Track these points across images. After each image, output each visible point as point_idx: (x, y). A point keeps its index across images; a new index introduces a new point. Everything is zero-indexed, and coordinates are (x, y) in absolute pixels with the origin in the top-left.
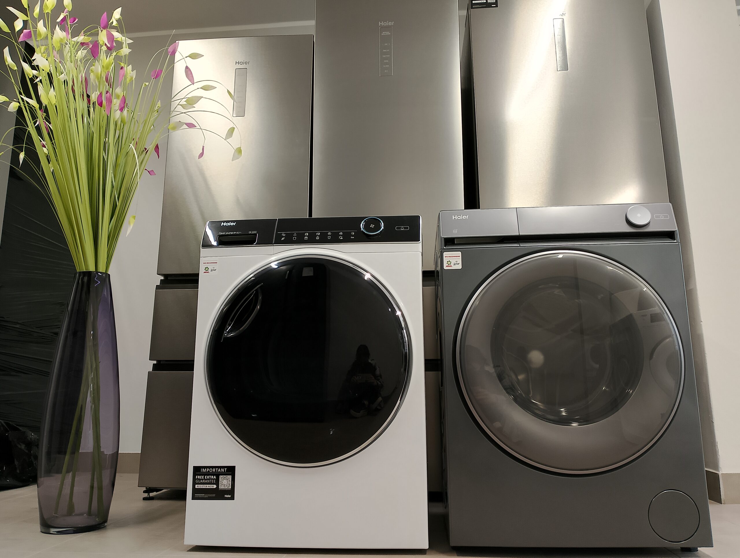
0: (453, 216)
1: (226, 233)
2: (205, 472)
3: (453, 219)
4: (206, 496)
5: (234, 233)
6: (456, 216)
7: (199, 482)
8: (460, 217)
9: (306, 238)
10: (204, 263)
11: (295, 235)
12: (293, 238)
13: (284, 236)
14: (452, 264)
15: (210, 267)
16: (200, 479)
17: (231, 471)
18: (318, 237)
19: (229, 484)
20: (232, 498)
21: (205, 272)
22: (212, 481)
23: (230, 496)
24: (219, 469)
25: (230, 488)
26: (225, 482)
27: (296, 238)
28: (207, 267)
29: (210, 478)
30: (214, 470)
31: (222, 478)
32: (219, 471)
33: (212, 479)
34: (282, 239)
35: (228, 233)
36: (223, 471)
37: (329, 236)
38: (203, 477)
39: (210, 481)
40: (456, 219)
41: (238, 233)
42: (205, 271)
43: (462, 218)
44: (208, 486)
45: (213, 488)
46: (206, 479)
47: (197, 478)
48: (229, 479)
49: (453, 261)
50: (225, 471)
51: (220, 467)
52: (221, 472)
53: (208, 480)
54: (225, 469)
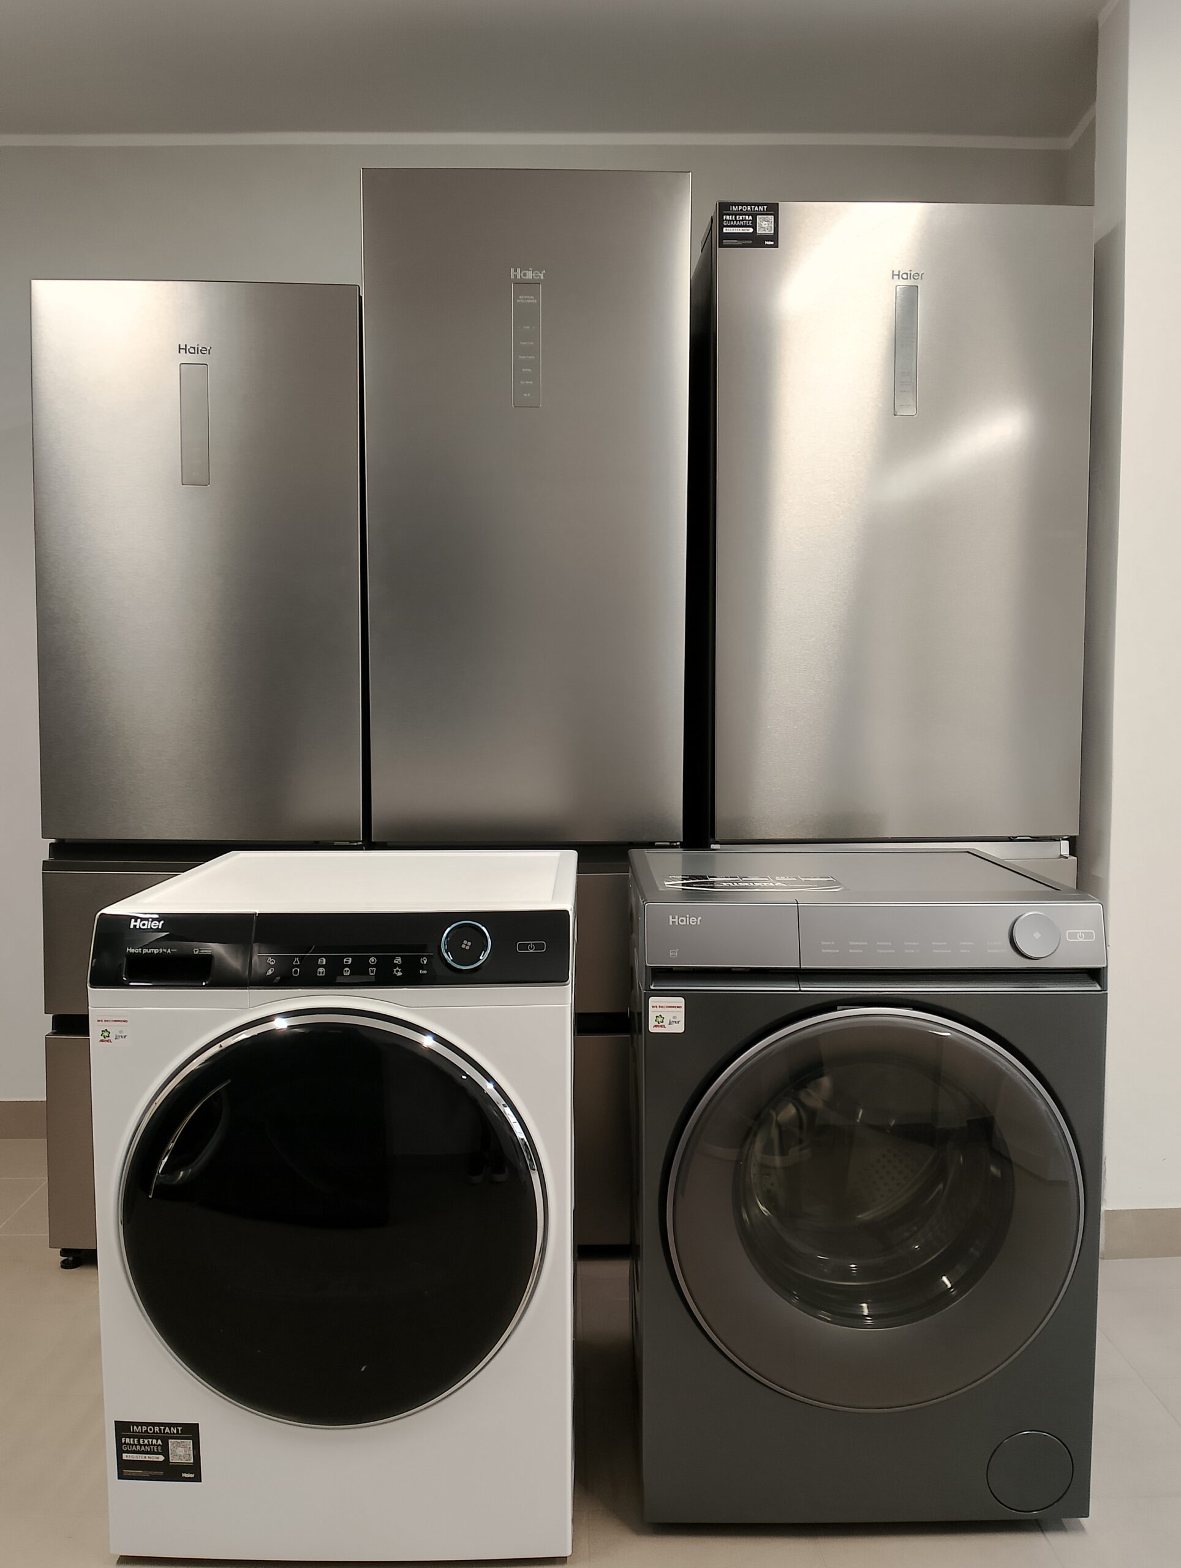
0: (671, 917)
1: (142, 951)
3: (671, 923)
4: (146, 1474)
5: (161, 950)
6: (677, 917)
7: (130, 1448)
8: (684, 919)
9: (321, 971)
10: (99, 1021)
11: (297, 962)
12: (293, 970)
13: (272, 963)
14: (666, 1023)
15: (114, 1029)
16: (130, 1444)
17: (191, 1431)
18: (347, 969)
19: (189, 1455)
20: (198, 1478)
21: (102, 1041)
22: (155, 1449)
23: (192, 1476)
24: (167, 1428)
25: (192, 1461)
26: (180, 1452)
27: (298, 970)
28: (106, 1030)
29: (150, 1443)
30: (157, 1429)
31: (173, 1444)
32: (167, 1433)
33: (155, 1445)
34: (268, 974)
35: (147, 950)
36: (175, 1432)
37: (372, 966)
38: (135, 1441)
39: (150, 1448)
40: (677, 923)
41: (169, 951)
42: (102, 1038)
43: (688, 923)
44: (147, 1457)
45: (157, 1460)
46: (142, 1445)
47: (125, 1442)
48: (188, 1447)
49: (668, 1015)
50: (180, 1432)
51: (170, 1425)
52: (171, 1434)
53: (146, 1447)
54: (180, 1428)
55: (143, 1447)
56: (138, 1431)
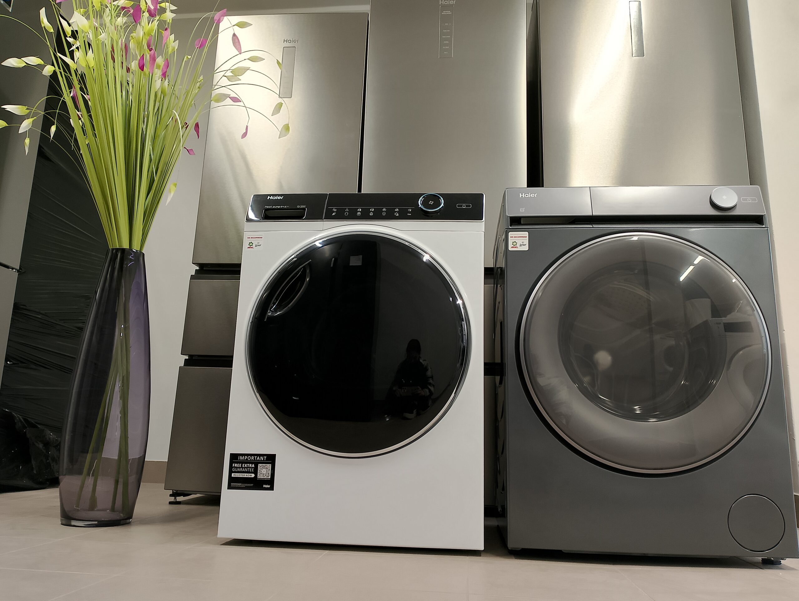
0: (520, 194)
1: (272, 207)
2: (243, 460)
3: (520, 197)
4: (244, 485)
5: (281, 207)
6: (524, 194)
7: (236, 470)
8: (528, 195)
9: (359, 214)
10: (248, 238)
11: (347, 210)
12: (345, 213)
13: (335, 211)
14: (518, 245)
15: (255, 242)
16: (237, 467)
17: (271, 459)
18: (371, 213)
19: (269, 473)
20: (272, 488)
21: (248, 248)
22: (250, 470)
23: (269, 486)
24: (258, 457)
25: (270, 477)
26: (264, 472)
27: (348, 213)
28: (251, 242)
29: (248, 466)
30: (253, 458)
31: (260, 467)
32: (258, 460)
33: (250, 468)
34: (333, 215)
35: (275, 207)
36: (262, 459)
37: (384, 212)
38: (240, 465)
39: (248, 469)
40: (524, 197)
41: (285, 207)
42: (249, 246)
43: (530, 196)
44: (245, 475)
45: (251, 477)
46: (243, 468)
47: (234, 466)
48: (269, 468)
49: (519, 242)
50: (265, 460)
51: (260, 455)
52: (260, 460)
53: (246, 469)
54: (265, 457)
55: (244, 469)
56: (242, 459)
